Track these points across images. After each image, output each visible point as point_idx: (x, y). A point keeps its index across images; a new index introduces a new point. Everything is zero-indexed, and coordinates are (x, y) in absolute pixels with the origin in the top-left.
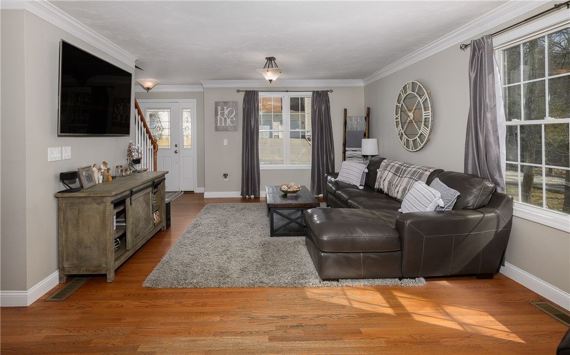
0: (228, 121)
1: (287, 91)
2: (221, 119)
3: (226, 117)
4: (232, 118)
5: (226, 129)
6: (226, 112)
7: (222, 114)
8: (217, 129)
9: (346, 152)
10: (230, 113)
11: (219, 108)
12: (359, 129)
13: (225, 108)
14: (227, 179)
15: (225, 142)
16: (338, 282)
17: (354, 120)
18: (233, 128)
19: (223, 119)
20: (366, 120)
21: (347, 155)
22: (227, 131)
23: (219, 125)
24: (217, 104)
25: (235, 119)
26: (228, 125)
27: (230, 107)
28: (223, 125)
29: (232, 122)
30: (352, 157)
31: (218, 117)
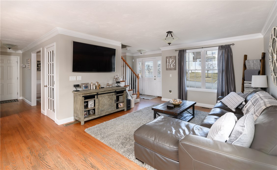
0: (172, 65)
1: (202, 48)
2: (168, 65)
3: (171, 64)
4: (173, 64)
5: (171, 69)
6: (171, 61)
7: (169, 62)
8: (167, 69)
9: (244, 84)
10: (173, 61)
11: (168, 59)
12: (255, 68)
13: (170, 59)
14: (171, 93)
15: (171, 75)
16: (143, 164)
17: (251, 62)
18: (174, 69)
19: (169, 65)
20: (261, 62)
21: (245, 86)
22: (171, 70)
23: (167, 67)
24: (167, 58)
25: (175, 65)
26: (171, 67)
27: (172, 59)
28: (169, 67)
29: (173, 66)
30: (249, 88)
31: (167, 64)
